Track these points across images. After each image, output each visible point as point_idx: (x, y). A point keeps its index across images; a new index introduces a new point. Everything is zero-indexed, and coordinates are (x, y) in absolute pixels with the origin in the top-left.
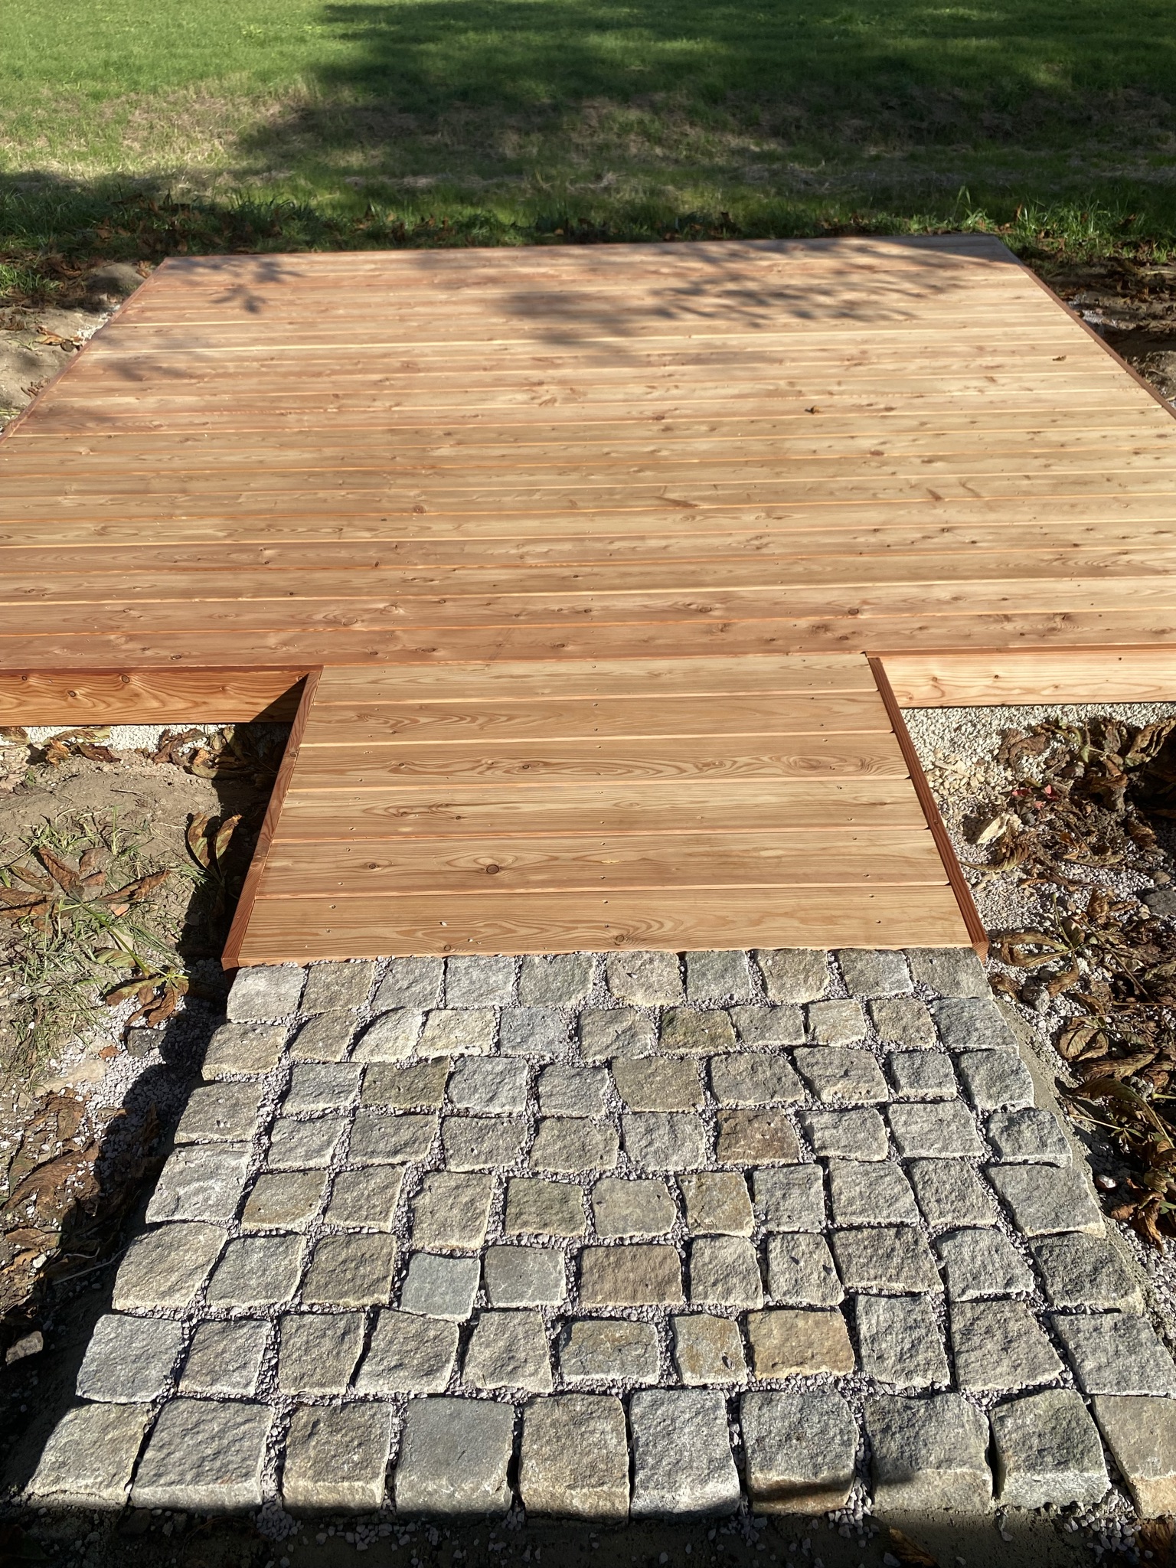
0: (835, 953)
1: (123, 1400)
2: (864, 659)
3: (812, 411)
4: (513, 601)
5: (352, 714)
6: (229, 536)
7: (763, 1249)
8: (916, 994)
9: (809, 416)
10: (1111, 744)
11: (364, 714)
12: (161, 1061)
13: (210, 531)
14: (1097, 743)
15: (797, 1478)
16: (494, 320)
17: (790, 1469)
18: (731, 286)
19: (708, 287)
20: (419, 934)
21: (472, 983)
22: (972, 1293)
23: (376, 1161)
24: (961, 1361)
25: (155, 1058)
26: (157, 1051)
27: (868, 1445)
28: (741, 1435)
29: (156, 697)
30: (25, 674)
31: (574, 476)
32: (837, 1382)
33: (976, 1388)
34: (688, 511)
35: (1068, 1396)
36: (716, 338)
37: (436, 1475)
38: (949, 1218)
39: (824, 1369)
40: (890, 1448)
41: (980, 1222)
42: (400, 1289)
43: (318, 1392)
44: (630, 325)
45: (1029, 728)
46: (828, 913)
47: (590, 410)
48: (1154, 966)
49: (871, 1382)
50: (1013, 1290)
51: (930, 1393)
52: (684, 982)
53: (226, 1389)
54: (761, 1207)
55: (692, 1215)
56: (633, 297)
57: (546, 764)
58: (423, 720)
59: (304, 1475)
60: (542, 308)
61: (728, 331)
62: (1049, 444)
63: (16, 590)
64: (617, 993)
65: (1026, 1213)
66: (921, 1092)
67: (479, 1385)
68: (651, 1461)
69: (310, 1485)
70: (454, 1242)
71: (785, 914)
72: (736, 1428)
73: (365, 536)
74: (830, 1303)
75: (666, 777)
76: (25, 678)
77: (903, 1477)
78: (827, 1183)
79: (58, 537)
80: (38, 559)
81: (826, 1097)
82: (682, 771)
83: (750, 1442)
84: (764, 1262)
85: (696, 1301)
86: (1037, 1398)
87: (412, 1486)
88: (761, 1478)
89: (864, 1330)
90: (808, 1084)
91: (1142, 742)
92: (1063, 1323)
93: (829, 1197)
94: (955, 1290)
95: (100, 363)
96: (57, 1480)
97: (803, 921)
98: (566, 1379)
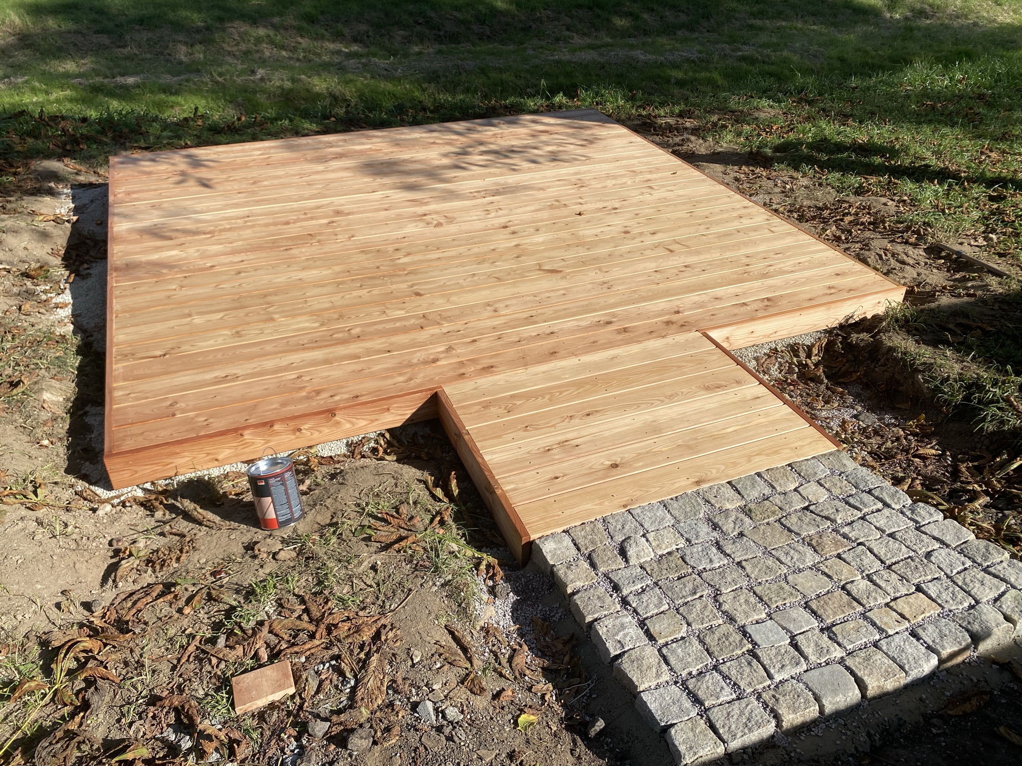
0: (789, 465)
1: (687, 718)
2: (699, 334)
3: (580, 214)
4: (512, 334)
5: (478, 407)
6: (322, 325)
7: (871, 581)
8: (833, 473)
9: (579, 217)
10: (803, 355)
11: (486, 406)
12: (515, 597)
13: (307, 325)
14: (797, 356)
15: (956, 649)
16: (366, 180)
17: (951, 647)
18: (483, 148)
19: (470, 150)
20: (606, 503)
21: (650, 518)
22: (955, 572)
23: (689, 599)
24: (973, 593)
25: (512, 597)
26: (511, 594)
27: (967, 630)
28: (925, 642)
29: (349, 422)
30: (271, 424)
31: (486, 265)
32: (939, 615)
33: (984, 600)
34: (559, 275)
35: (1013, 592)
36: (501, 179)
37: (837, 695)
38: (924, 550)
39: (932, 612)
40: (976, 627)
41: (935, 548)
42: (752, 641)
43: (761, 686)
44: (444, 176)
45: (765, 354)
46: (775, 449)
47: (465, 227)
48: (882, 445)
49: (950, 611)
50: (967, 566)
51: (971, 607)
52: (739, 493)
53: (725, 698)
54: (856, 567)
55: (835, 577)
56: (434, 159)
57: (597, 411)
58: (518, 403)
59: (789, 714)
60: (386, 170)
61: (502, 175)
62: (700, 218)
63: (216, 377)
64: (718, 506)
65: (948, 539)
66: (871, 509)
67: (819, 662)
68: (905, 662)
69: (794, 716)
70: (756, 617)
71: (757, 455)
72: (921, 641)
73: (400, 313)
74: (911, 591)
75: (656, 406)
76: (272, 426)
77: (987, 634)
78: (871, 551)
79: (212, 342)
80: (211, 357)
81: (839, 521)
82: (663, 401)
83: (931, 644)
84: (875, 584)
85: (867, 606)
86: (1006, 596)
87: (830, 703)
88: (945, 653)
89: (934, 596)
90: (827, 518)
91: (815, 351)
92: (992, 570)
93: (875, 556)
94: (949, 572)
95: (131, 231)
96: (695, 754)
97: (767, 455)
98: (848, 648)
